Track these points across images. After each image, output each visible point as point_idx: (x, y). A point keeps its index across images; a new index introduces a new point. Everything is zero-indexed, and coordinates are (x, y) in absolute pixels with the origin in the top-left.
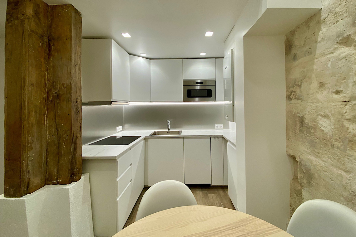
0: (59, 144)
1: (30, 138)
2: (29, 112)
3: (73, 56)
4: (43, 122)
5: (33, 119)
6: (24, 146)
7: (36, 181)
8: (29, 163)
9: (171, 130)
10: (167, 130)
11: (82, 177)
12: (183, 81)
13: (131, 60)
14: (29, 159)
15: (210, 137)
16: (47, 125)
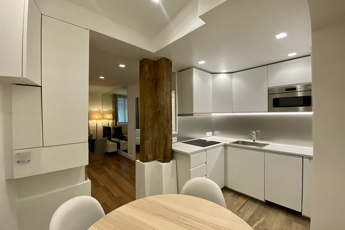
0: (160, 138)
1: (148, 134)
2: (147, 121)
3: (165, 88)
4: (154, 126)
5: (149, 124)
6: (146, 137)
7: (150, 156)
8: (147, 146)
9: (256, 142)
10: (252, 141)
11: (171, 161)
12: (268, 90)
13: (213, 78)
14: (147, 144)
15: (303, 157)
16: (155, 128)
